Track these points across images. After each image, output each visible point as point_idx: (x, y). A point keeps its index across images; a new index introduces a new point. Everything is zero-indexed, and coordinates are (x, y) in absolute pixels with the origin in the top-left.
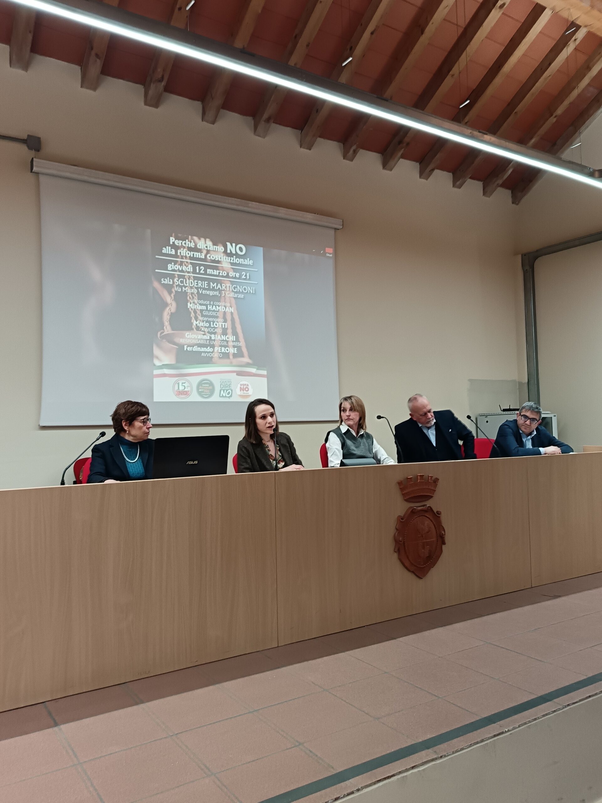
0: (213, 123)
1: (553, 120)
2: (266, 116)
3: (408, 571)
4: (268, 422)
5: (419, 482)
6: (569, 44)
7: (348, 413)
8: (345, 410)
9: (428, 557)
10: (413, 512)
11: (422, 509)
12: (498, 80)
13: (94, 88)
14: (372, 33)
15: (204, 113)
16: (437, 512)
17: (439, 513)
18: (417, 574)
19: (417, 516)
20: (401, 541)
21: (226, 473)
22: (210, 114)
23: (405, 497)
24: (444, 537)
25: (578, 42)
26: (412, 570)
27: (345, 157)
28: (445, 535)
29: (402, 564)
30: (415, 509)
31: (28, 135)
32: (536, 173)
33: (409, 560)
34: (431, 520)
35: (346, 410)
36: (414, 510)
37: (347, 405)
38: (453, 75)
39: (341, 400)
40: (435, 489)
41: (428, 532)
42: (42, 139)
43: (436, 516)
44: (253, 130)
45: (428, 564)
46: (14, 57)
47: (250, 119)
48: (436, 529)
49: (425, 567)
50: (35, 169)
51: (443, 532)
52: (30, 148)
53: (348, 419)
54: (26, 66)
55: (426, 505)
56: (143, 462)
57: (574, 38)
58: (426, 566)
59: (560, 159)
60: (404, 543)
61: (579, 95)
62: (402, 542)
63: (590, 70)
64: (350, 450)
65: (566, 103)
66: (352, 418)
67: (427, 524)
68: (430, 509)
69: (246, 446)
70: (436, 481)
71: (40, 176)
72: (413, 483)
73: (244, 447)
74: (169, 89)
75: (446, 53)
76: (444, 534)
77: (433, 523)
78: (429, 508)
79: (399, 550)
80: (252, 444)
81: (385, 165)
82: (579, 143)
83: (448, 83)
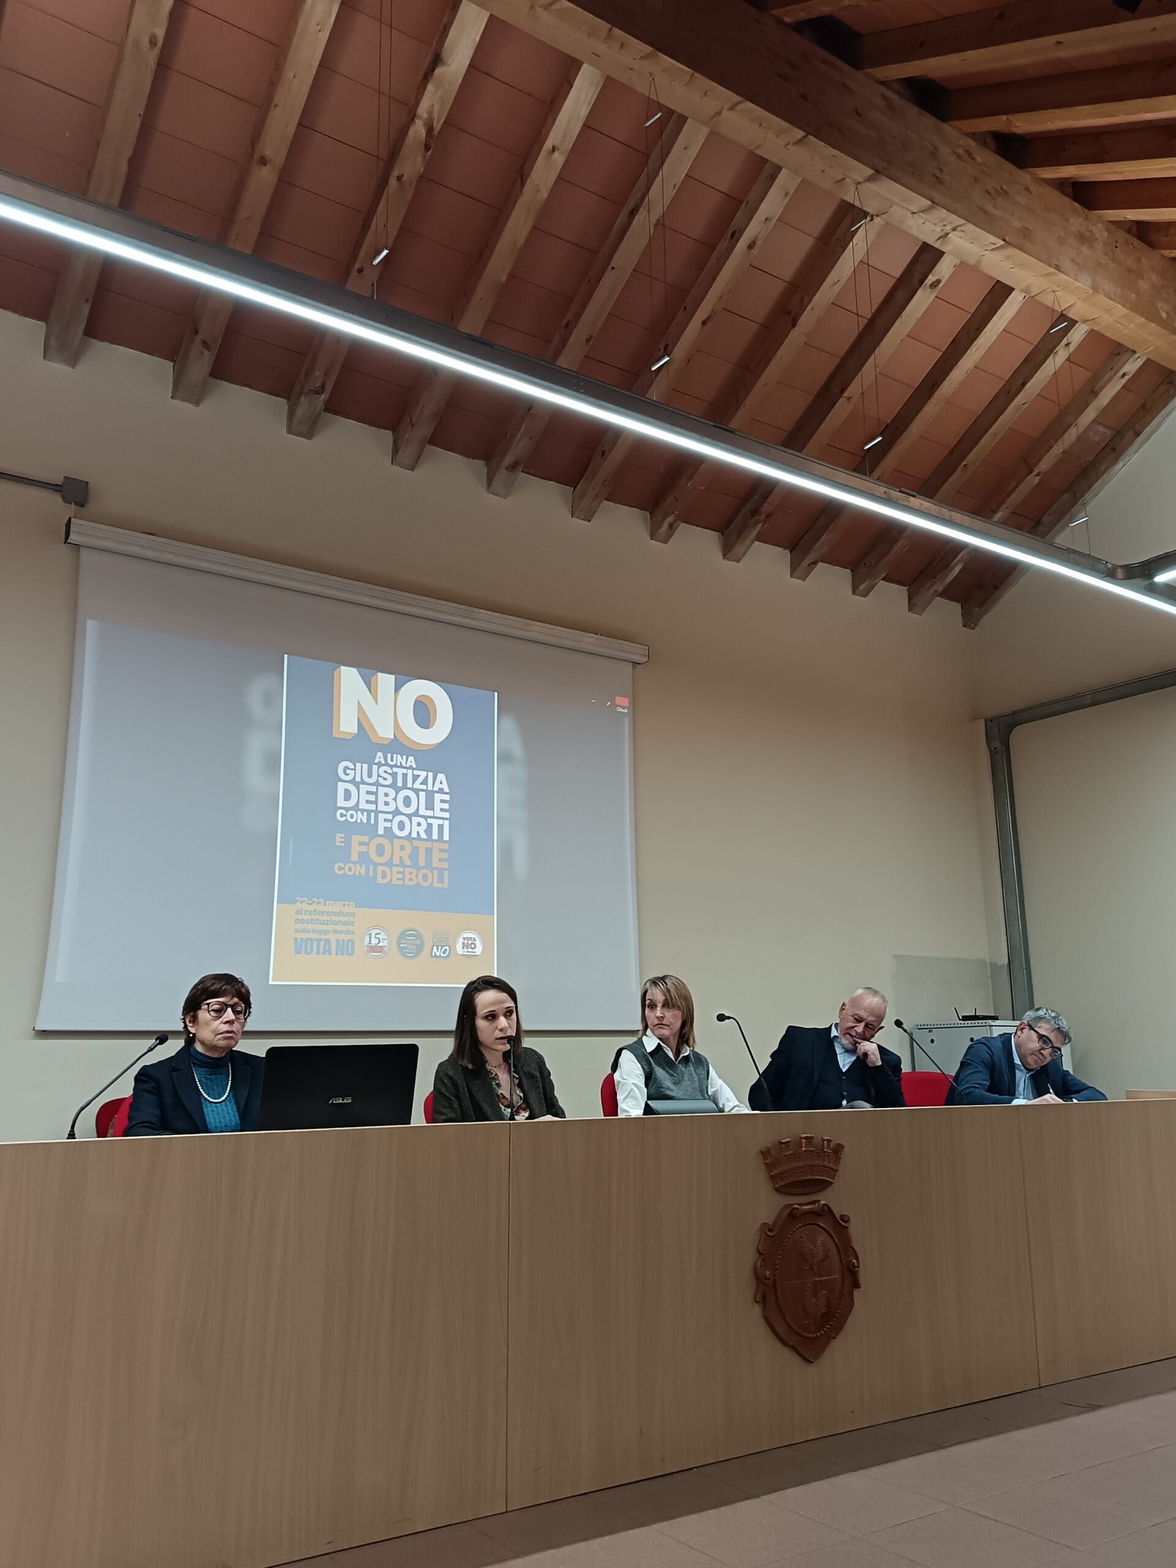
0: (412, 468)
1: (1033, 480)
2: (509, 460)
3: (783, 1346)
4: (499, 1027)
5: (805, 1151)
6: (1056, 352)
7: (658, 1012)
8: (653, 1006)
9: (824, 1314)
10: (792, 1216)
11: (812, 1208)
12: (931, 409)
13: (197, 400)
14: (704, 323)
15: (396, 451)
16: (842, 1216)
17: (846, 1219)
18: (802, 1353)
19: (801, 1225)
20: (769, 1279)
21: (409, 1124)
22: (407, 453)
23: (777, 1184)
24: (857, 1272)
25: (1072, 347)
26: (791, 1344)
27: (653, 535)
28: (858, 1267)
29: (772, 1330)
30: (796, 1208)
31: (66, 478)
32: (1008, 570)
33: (785, 1320)
34: (829, 1234)
35: (656, 1006)
36: (794, 1211)
37: (657, 995)
38: (849, 399)
39: (646, 984)
40: (835, 1168)
41: (823, 1261)
42: (90, 485)
43: (840, 1226)
44: (485, 484)
45: (825, 1331)
46: (53, 342)
47: (480, 463)
48: (839, 1253)
49: (818, 1337)
50: (73, 538)
51: (855, 1261)
52: (66, 500)
53: (661, 1024)
54: (73, 360)
55: (819, 1201)
56: (237, 1104)
57: (1065, 341)
58: (821, 1334)
59: (1052, 544)
60: (775, 1285)
61: (1079, 438)
62: (771, 1280)
63: (1097, 395)
64: (663, 1088)
65: (1057, 450)
66: (669, 1024)
67: (821, 1242)
68: (827, 1211)
69: (451, 1073)
70: (838, 1149)
71: (83, 551)
72: (792, 1152)
73: (447, 1075)
74: (334, 407)
75: (837, 361)
76: (856, 1264)
77: (834, 1241)
78: (826, 1209)
79: (764, 1297)
80: (465, 1069)
81: (727, 550)
82: (1084, 518)
83: (841, 410)
